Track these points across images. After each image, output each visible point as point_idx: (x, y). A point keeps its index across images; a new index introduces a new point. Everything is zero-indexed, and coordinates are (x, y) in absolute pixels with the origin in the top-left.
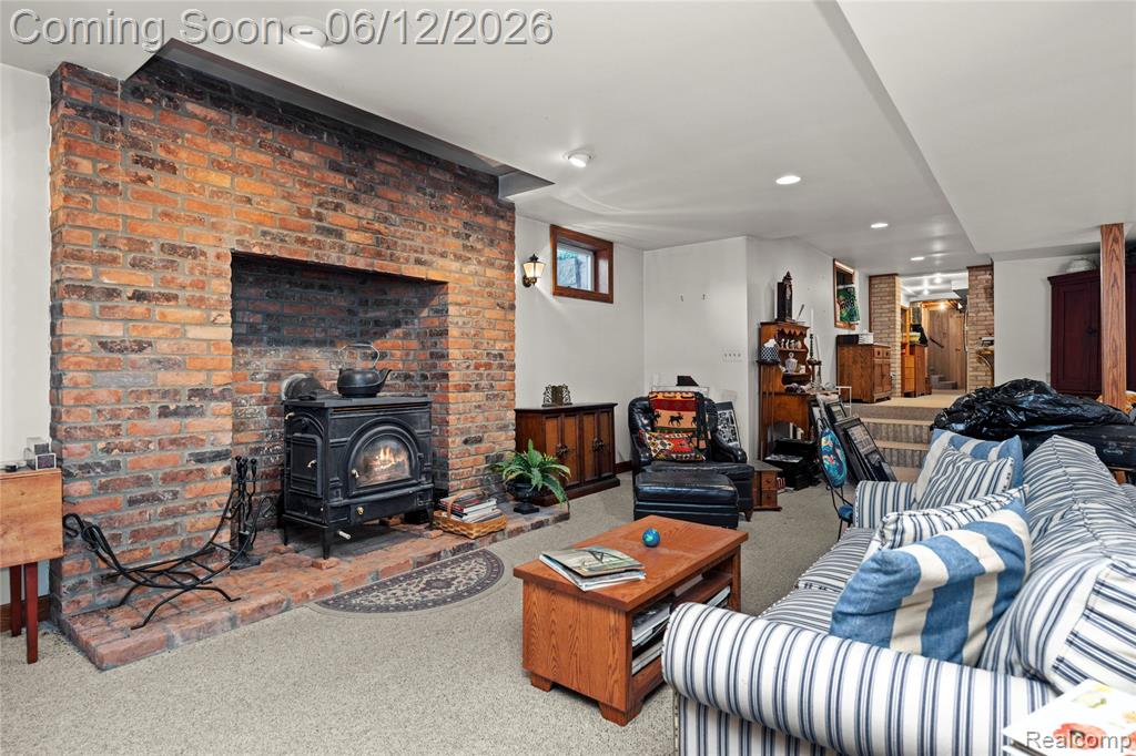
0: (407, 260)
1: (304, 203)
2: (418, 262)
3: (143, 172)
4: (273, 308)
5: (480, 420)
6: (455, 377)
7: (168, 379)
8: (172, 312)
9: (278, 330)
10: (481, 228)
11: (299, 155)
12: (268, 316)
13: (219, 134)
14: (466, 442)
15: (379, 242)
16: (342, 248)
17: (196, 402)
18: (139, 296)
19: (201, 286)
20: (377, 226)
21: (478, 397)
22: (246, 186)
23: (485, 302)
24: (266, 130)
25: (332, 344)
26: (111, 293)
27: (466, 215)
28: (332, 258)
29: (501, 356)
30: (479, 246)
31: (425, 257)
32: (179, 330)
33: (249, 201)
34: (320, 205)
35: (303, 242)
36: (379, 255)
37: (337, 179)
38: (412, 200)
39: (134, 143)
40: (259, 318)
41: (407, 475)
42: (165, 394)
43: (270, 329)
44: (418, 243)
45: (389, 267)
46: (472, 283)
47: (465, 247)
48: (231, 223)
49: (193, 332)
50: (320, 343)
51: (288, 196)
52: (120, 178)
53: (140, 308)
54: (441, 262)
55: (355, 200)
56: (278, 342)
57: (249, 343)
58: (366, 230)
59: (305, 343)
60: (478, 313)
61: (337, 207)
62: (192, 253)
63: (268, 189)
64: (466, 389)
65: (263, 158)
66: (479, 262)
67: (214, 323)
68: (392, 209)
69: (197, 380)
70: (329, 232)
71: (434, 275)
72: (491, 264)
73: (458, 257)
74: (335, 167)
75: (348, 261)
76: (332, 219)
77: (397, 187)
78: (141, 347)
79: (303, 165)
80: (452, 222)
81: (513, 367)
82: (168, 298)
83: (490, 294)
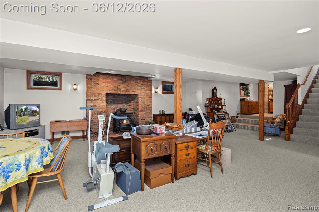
0: (131, 92)
1: (115, 85)
2: (133, 92)
3: (95, 85)
4: (114, 99)
5: (145, 116)
6: (140, 109)
7: (98, 110)
8: (99, 102)
9: (114, 102)
10: (145, 85)
11: (115, 79)
12: (113, 100)
13: (104, 78)
14: (142, 119)
15: (126, 89)
16: (121, 91)
17: (101, 113)
18: (95, 100)
19: (102, 98)
20: (126, 87)
21: (144, 112)
22: (107, 84)
23: (145, 97)
24: (110, 77)
25: (123, 104)
26: (92, 100)
27: (142, 83)
28: (119, 92)
29: (149, 106)
30: (144, 88)
31: (134, 91)
32: (99, 104)
33: (108, 86)
34: (117, 85)
35: (115, 91)
36: (126, 91)
37: (120, 81)
38: (132, 82)
39: (94, 82)
40: (112, 100)
41: (129, 124)
42: (98, 112)
43: (113, 102)
44: (133, 89)
45: (128, 93)
46: (143, 94)
47: (142, 88)
48: (105, 90)
49: (101, 104)
50: (121, 104)
51: (113, 85)
52: (93, 86)
53: (95, 101)
54: (137, 91)
55: (123, 84)
56: (115, 104)
57: (110, 104)
58: (124, 88)
59: (119, 104)
60: (144, 99)
61: (120, 85)
62: (101, 94)
63: (110, 84)
64: (142, 111)
65: (110, 80)
66: (144, 90)
67: (103, 103)
68: (129, 84)
69: (101, 110)
70: (119, 89)
71: (136, 93)
72: (147, 90)
73: (140, 90)
74: (120, 80)
75: (122, 93)
76: (119, 87)
77: (129, 81)
78: (95, 106)
79: (115, 80)
80: (139, 85)
81: (151, 107)
82: (98, 100)
83: (147, 95)
